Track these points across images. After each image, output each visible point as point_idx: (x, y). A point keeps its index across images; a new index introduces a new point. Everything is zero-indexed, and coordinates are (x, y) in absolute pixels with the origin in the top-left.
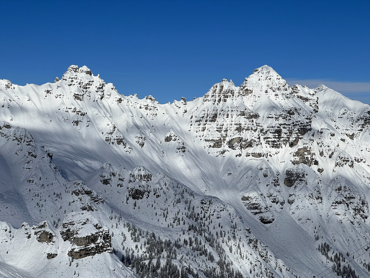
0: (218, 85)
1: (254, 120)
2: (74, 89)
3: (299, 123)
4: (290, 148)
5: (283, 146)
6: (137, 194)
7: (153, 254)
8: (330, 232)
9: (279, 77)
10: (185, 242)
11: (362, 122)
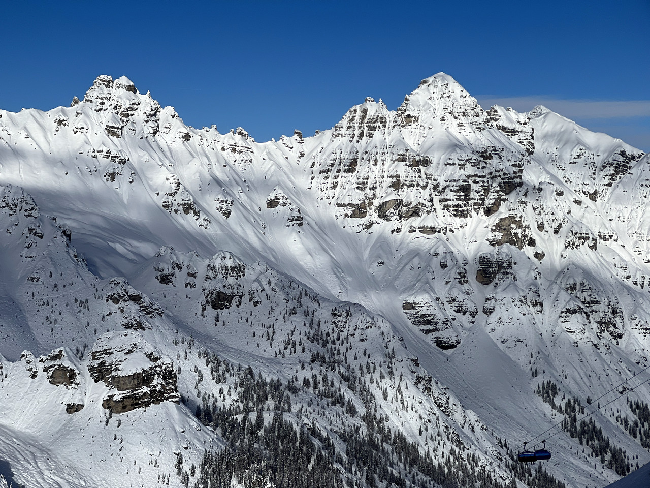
0: (358, 107)
1: (423, 169)
2: (107, 118)
3: (501, 173)
4: (485, 217)
5: (474, 213)
6: (220, 301)
7: (251, 404)
8: (557, 364)
9: (465, 93)
10: (306, 382)
11: (611, 170)
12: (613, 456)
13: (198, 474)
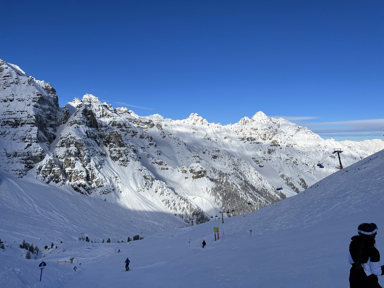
0: (243, 118)
1: (256, 131)
2: (193, 121)
3: (273, 131)
4: (269, 140)
5: (267, 140)
6: (215, 157)
7: (221, 178)
8: (284, 170)
9: (265, 115)
11: (296, 131)
12: (296, 189)
13: (211, 191)
